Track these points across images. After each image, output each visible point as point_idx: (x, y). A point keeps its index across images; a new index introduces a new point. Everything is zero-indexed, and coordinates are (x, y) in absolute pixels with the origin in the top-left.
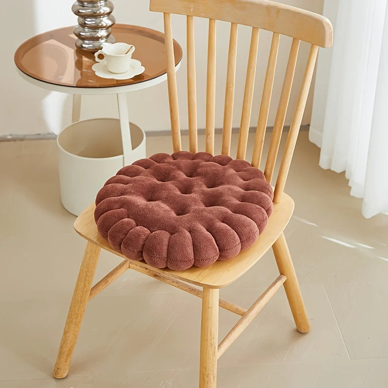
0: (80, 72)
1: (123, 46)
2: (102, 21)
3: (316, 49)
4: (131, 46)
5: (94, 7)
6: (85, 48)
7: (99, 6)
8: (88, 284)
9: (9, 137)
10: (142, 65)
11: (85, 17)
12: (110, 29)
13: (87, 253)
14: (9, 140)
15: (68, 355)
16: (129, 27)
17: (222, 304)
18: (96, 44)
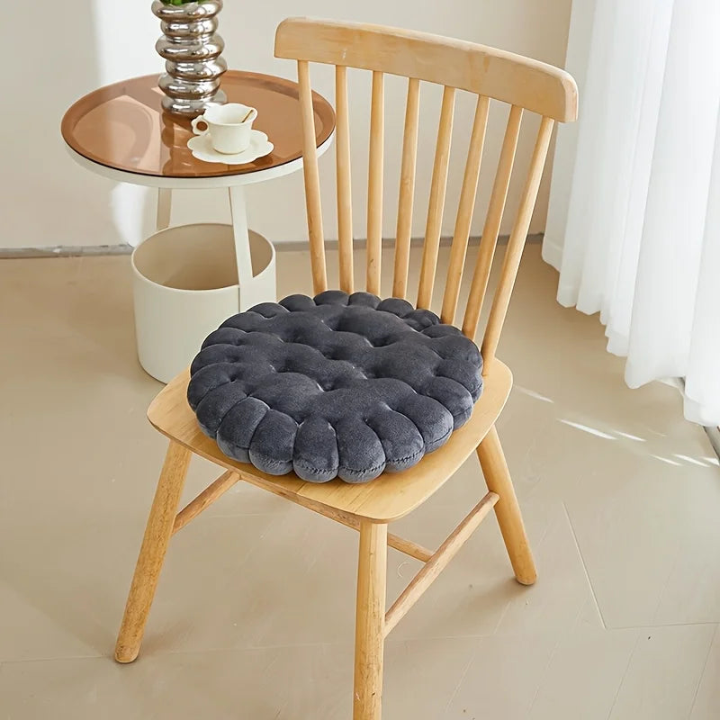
0: (168, 149)
1: (237, 109)
2: (204, 67)
3: (551, 124)
4: (251, 109)
5: (192, 44)
6: (177, 110)
7: (201, 43)
8: (172, 508)
9: (57, 251)
10: (269, 141)
11: (176, 60)
12: (218, 80)
13: (168, 459)
14: (57, 256)
15: (138, 626)
16: (250, 77)
17: (391, 542)
18: (196, 104)
